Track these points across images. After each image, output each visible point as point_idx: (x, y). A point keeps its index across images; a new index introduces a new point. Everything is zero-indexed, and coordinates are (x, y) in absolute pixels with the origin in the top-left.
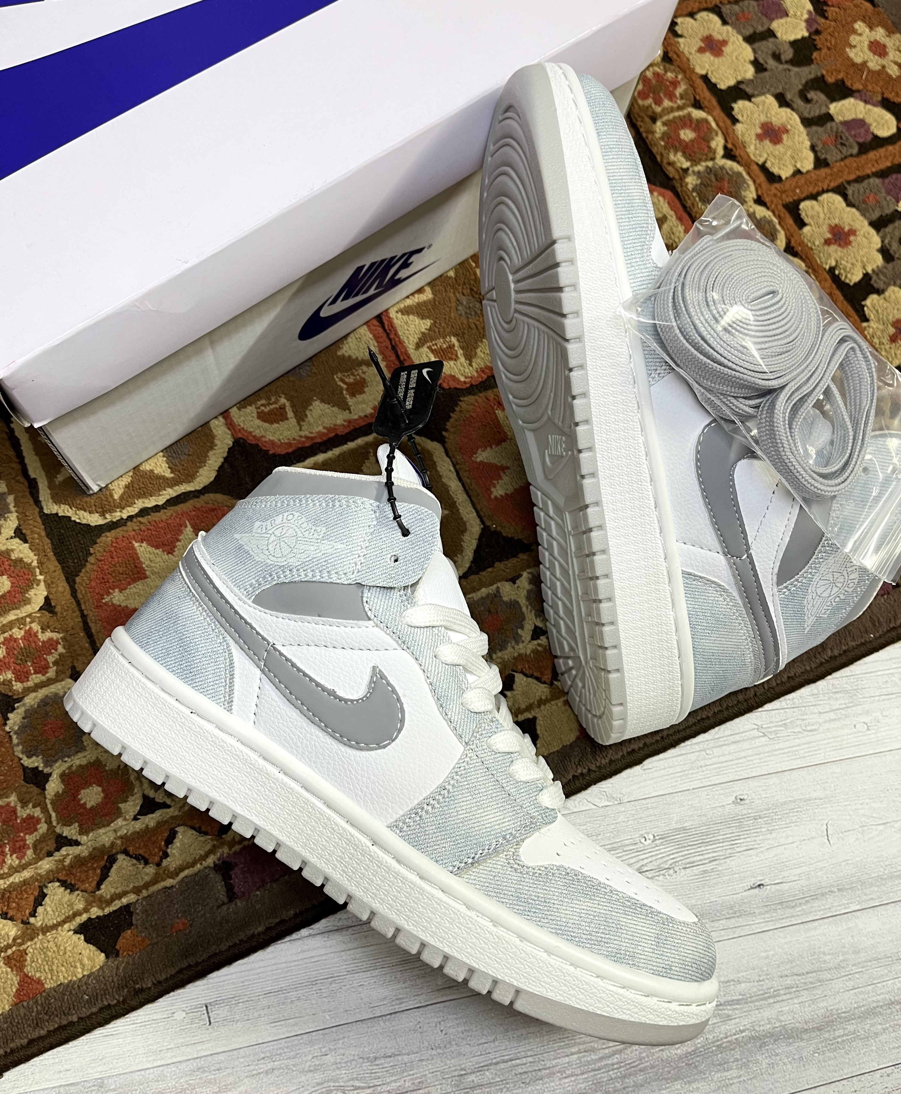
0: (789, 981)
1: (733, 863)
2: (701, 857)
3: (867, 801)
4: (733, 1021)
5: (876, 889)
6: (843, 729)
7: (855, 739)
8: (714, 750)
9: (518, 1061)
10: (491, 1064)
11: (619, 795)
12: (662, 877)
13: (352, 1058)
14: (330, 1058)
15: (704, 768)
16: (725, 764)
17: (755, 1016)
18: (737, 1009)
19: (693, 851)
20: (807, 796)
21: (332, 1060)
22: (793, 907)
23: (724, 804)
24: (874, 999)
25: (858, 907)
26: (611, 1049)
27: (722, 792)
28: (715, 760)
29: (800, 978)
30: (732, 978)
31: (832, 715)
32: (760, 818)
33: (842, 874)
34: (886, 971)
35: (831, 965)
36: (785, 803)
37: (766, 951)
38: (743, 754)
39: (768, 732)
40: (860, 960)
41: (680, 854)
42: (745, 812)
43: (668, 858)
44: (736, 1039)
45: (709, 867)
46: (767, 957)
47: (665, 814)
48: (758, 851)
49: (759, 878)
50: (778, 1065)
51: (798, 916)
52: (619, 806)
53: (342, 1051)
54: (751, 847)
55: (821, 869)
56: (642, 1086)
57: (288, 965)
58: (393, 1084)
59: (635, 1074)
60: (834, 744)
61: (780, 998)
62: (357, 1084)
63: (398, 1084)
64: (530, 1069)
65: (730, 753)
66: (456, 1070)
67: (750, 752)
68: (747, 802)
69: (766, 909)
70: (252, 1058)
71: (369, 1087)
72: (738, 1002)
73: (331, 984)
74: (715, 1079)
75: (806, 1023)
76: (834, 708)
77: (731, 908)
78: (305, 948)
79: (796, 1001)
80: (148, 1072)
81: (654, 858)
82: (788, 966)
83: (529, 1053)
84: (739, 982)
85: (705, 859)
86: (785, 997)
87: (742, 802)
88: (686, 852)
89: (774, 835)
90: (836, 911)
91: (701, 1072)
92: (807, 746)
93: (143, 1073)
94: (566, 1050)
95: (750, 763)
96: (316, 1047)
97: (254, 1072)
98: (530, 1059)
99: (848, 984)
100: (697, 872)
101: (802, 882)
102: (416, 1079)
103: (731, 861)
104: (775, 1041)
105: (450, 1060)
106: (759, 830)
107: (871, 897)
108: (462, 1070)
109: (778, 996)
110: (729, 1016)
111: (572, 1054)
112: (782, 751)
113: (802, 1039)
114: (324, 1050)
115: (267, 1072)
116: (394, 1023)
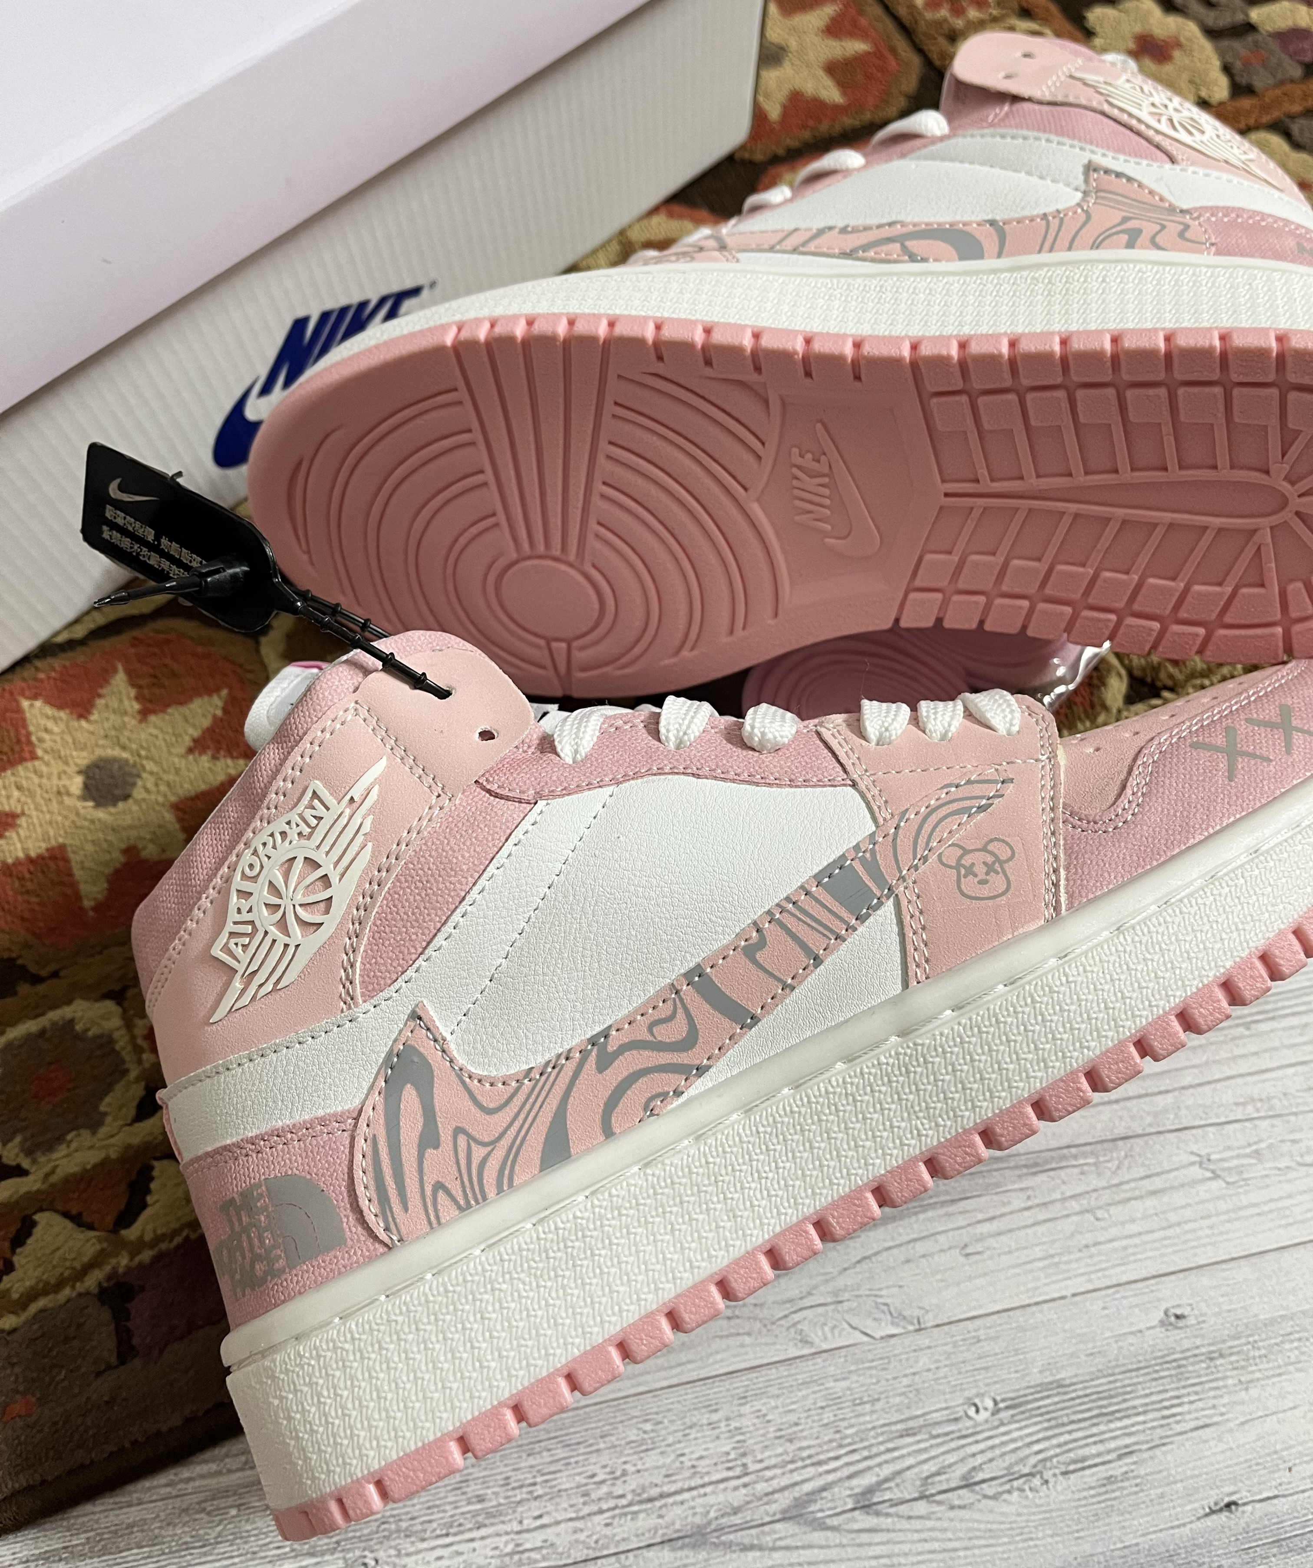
1: (1169, 1457)
2: (1101, 1448)
12: (1016, 1494)
19: (1080, 1434)
23: (1142, 1326)
27: (1135, 1301)
32: (1222, 1356)
36: (1272, 1322)
41: (1054, 1441)
42: (1187, 1344)
45: (1118, 1469)
47: (1017, 1352)
52: (917, 1336)
54: (1208, 1421)
68: (1191, 1321)
85: (1109, 1452)
87: (1181, 1323)
88: (1067, 1437)
95: (1189, 1236)
103: (1165, 1453)
106: (1221, 1383)
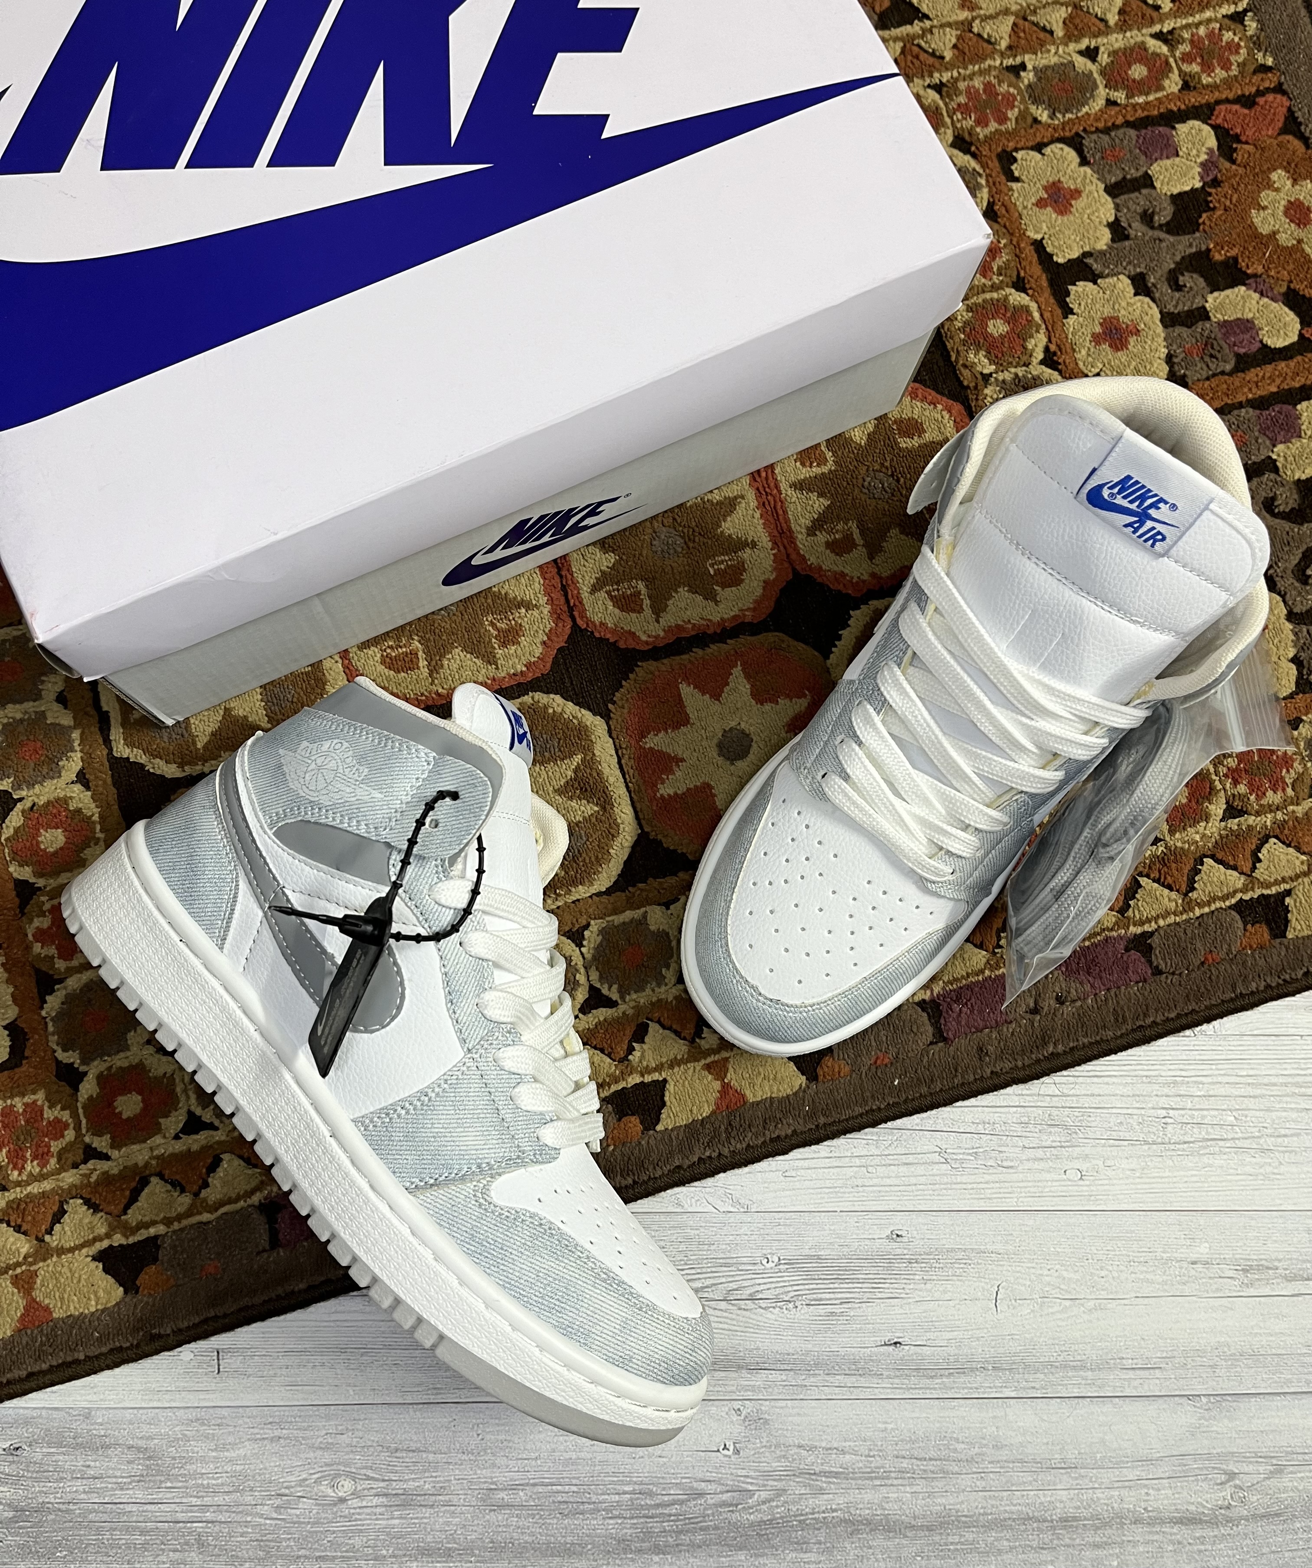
0: (905, 1464)
3: (1058, 1267)
4: (825, 1497)
5: (1042, 1376)
6: (1049, 1172)
7: (1060, 1188)
8: (879, 1168)
9: (559, 1488)
10: (527, 1484)
11: (747, 1202)
13: (370, 1443)
14: (345, 1439)
15: (861, 1189)
16: (887, 1189)
17: (854, 1496)
18: (834, 1483)
20: (982, 1247)
21: (348, 1441)
22: (932, 1377)
24: (1007, 1508)
25: (1013, 1394)
26: (671, 1497)
28: (875, 1181)
29: (919, 1463)
30: (835, 1445)
31: (1040, 1153)
33: (1001, 1350)
34: (1030, 1479)
35: (963, 1457)
37: (886, 1423)
38: (913, 1180)
39: (953, 1160)
40: (1000, 1458)
43: (790, 1289)
44: (824, 1518)
46: (886, 1429)
48: (905, 1301)
49: (897, 1335)
50: (868, 1559)
51: (935, 1389)
53: (360, 1434)
55: (978, 1339)
56: (700, 1547)
57: (318, 1324)
58: (411, 1483)
59: (694, 1531)
60: (1032, 1190)
61: (890, 1482)
62: (370, 1473)
63: (417, 1484)
64: (571, 1500)
65: (897, 1177)
66: (485, 1482)
67: (923, 1180)
69: (898, 1374)
70: (258, 1420)
71: (384, 1480)
72: (836, 1475)
73: (362, 1355)
74: (788, 1558)
75: (915, 1518)
76: (1044, 1144)
77: (854, 1363)
78: (341, 1308)
79: (908, 1489)
80: (141, 1411)
81: (773, 1285)
82: (908, 1447)
83: (574, 1482)
84: (843, 1452)
86: (895, 1482)
89: (929, 1286)
90: (984, 1393)
91: (773, 1547)
92: (997, 1185)
93: (135, 1411)
94: (618, 1487)
96: (332, 1423)
97: (258, 1436)
98: (574, 1488)
99: (978, 1483)
100: (822, 1312)
101: (952, 1350)
102: (438, 1482)
104: (871, 1530)
105: (481, 1469)
107: (1033, 1384)
108: (492, 1483)
109: (888, 1478)
110: (821, 1489)
111: (625, 1493)
112: (964, 1186)
113: (905, 1536)
114: (340, 1428)
115: (272, 1440)
116: (425, 1415)
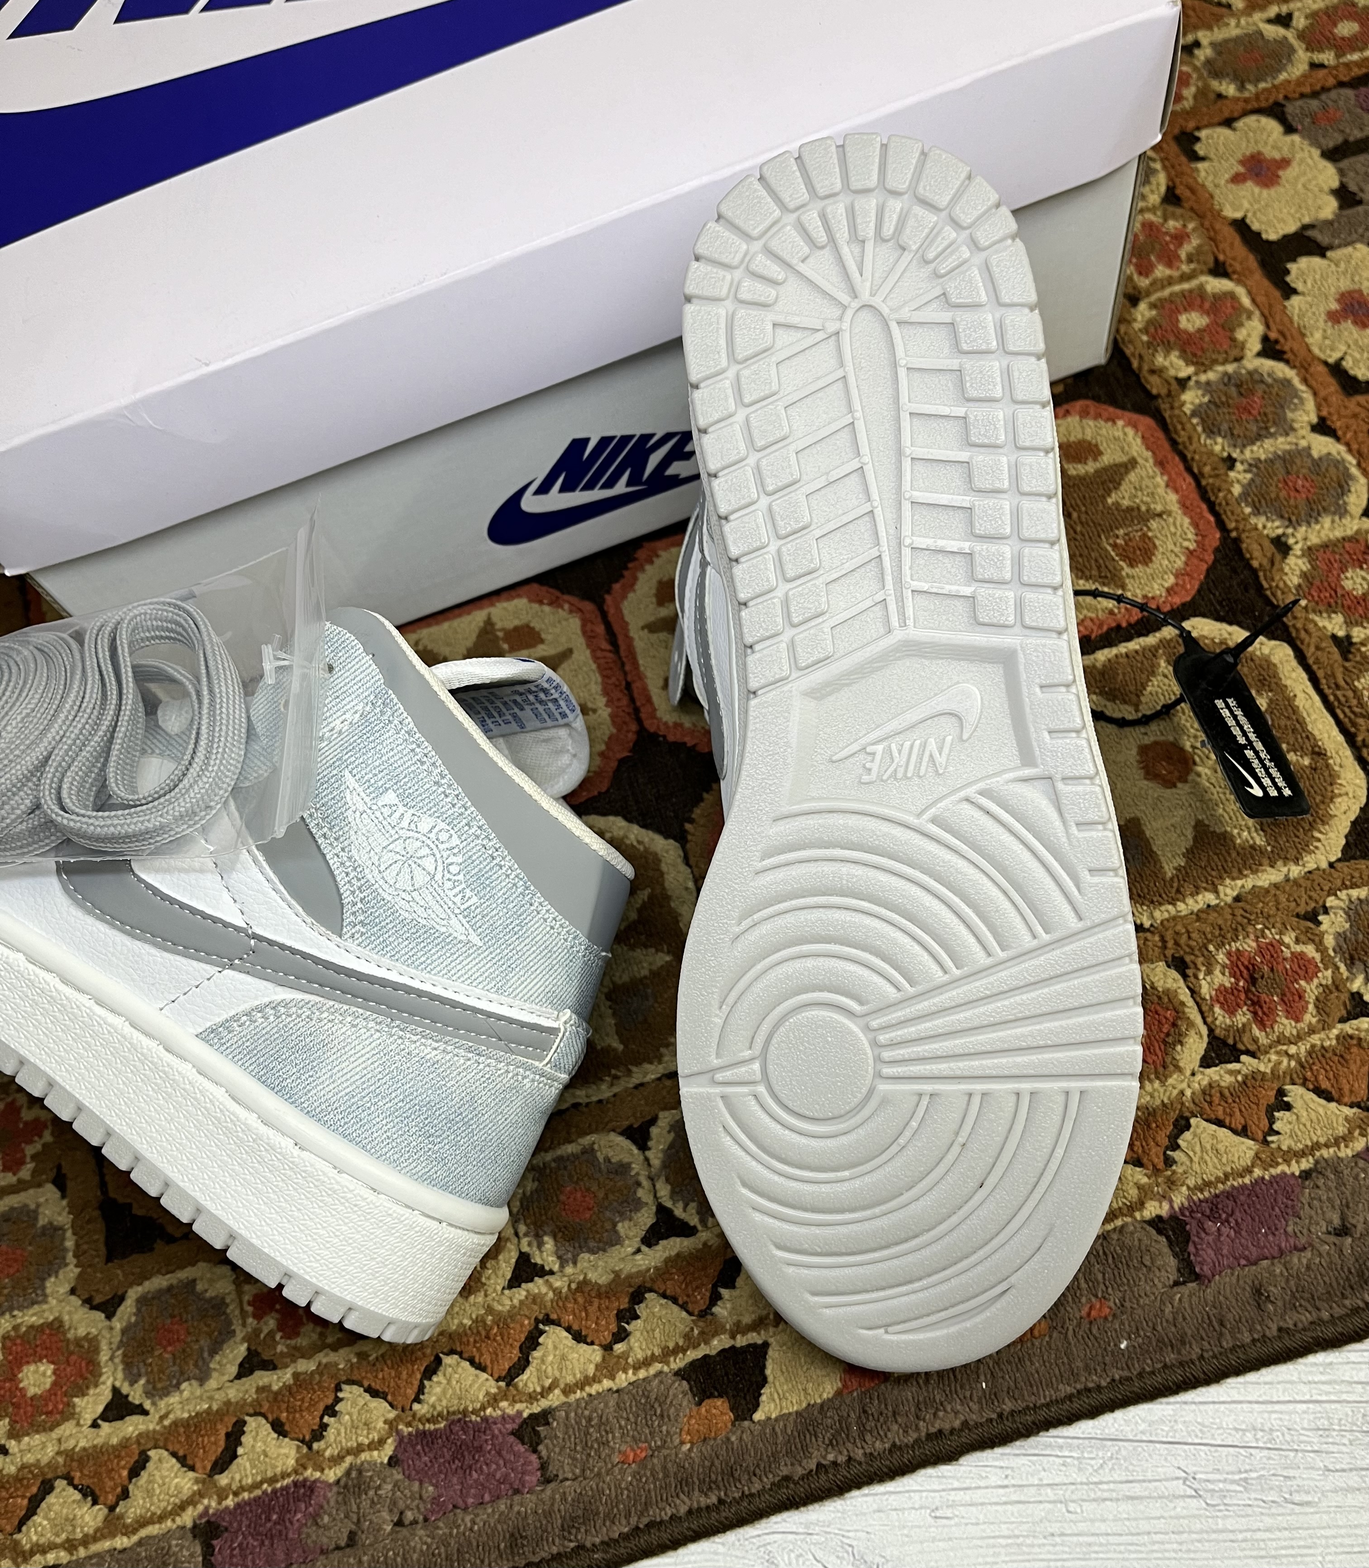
8: (1085, 1505)
15: (1058, 1540)
16: (1102, 1540)
28: (1082, 1527)
31: (1352, 1479)
38: (1144, 1526)
39: (1207, 1491)
60: (1347, 1541)
65: (1116, 1520)
76: (1359, 1464)
92: (1286, 1534)
112: (1231, 1536)
